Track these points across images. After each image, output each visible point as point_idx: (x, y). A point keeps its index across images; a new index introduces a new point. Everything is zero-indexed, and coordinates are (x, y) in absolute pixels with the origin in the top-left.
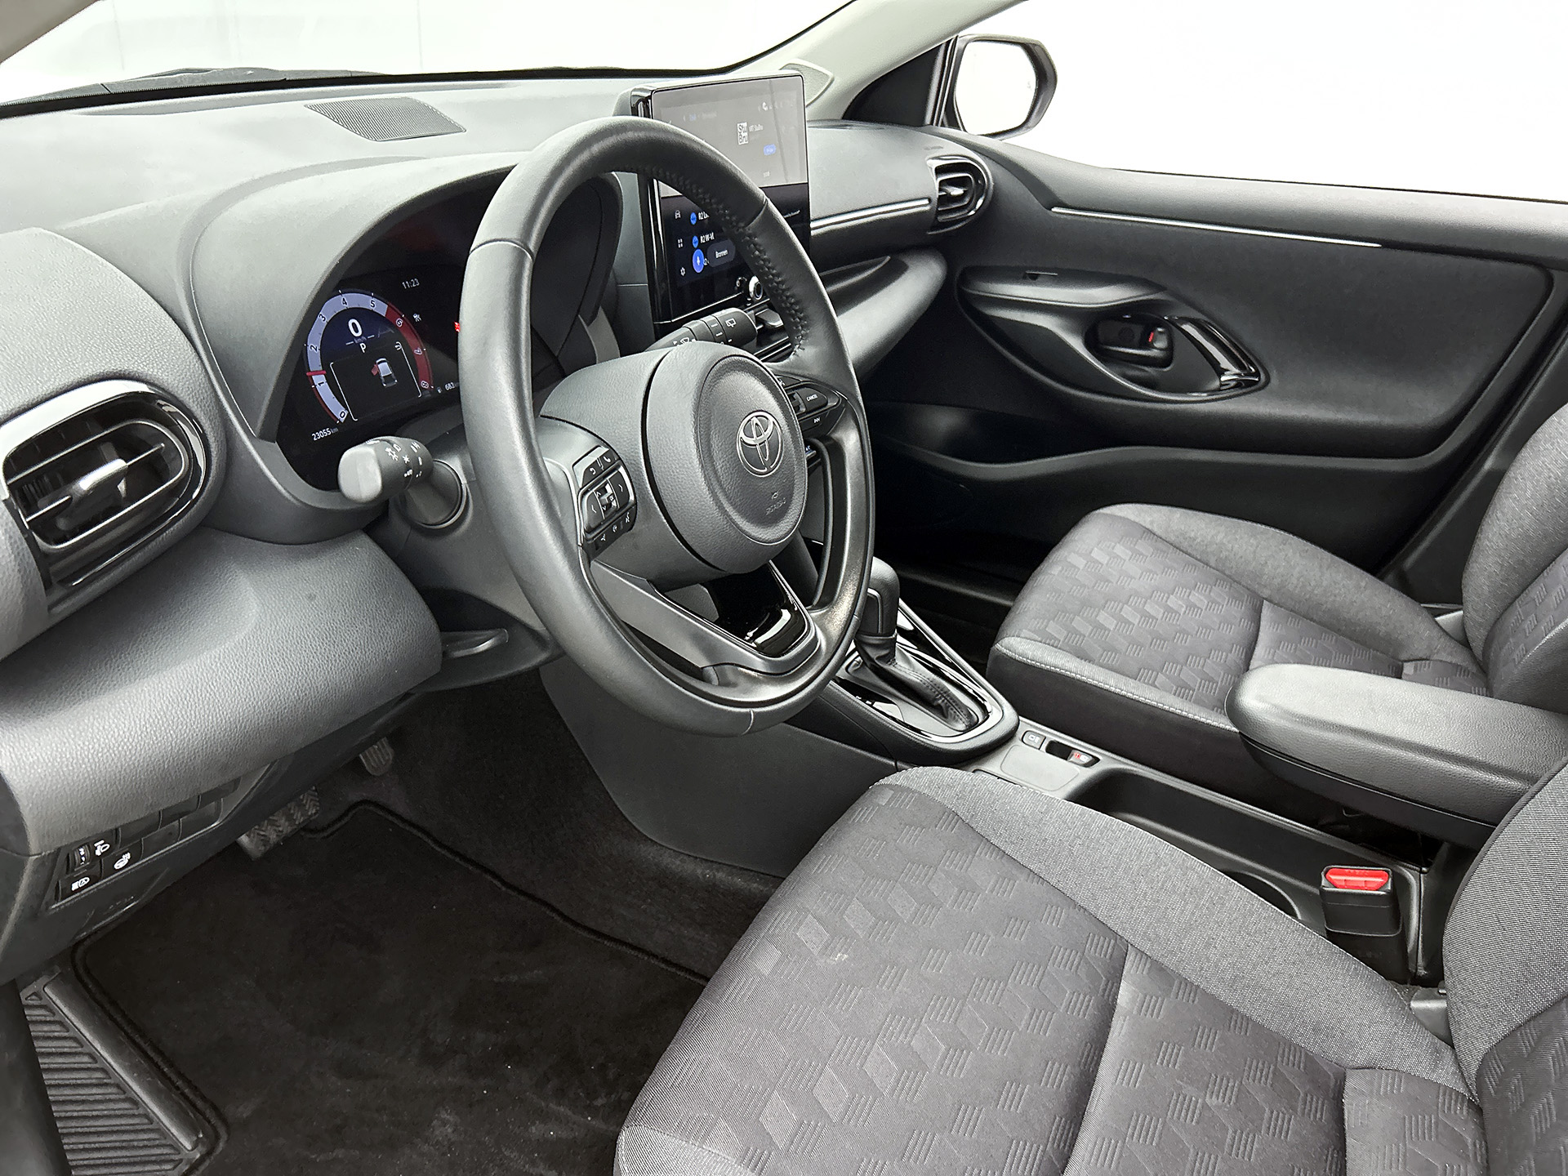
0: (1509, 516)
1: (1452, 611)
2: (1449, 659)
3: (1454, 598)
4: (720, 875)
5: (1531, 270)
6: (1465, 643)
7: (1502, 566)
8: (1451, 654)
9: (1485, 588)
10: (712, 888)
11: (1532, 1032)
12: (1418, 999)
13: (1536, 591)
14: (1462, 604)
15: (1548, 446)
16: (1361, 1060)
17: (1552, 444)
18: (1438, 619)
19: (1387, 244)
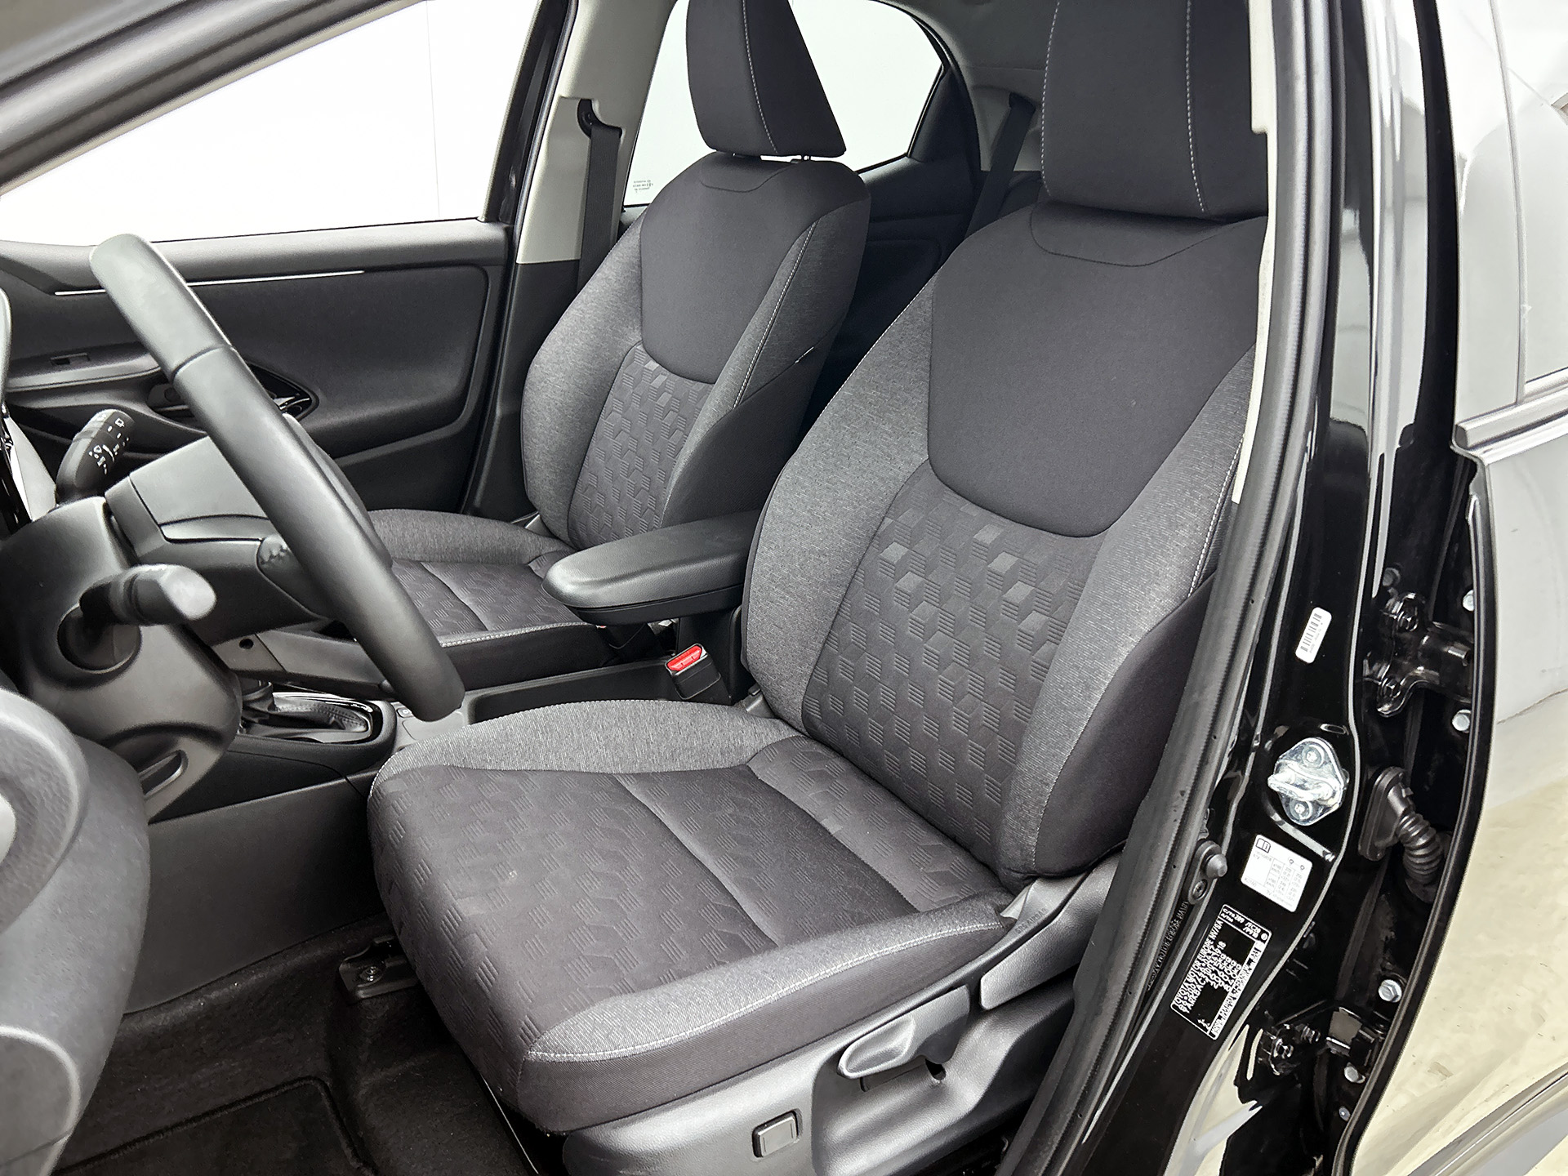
0: (543, 438)
1: (534, 517)
2: (552, 550)
3: (530, 509)
4: (214, 995)
5: (472, 270)
6: (551, 534)
7: (555, 472)
8: (550, 546)
9: (551, 492)
10: (211, 1014)
11: (821, 671)
12: (747, 706)
13: (586, 477)
14: (535, 510)
15: (543, 384)
16: (750, 754)
17: (545, 382)
18: (527, 527)
19: (368, 270)
